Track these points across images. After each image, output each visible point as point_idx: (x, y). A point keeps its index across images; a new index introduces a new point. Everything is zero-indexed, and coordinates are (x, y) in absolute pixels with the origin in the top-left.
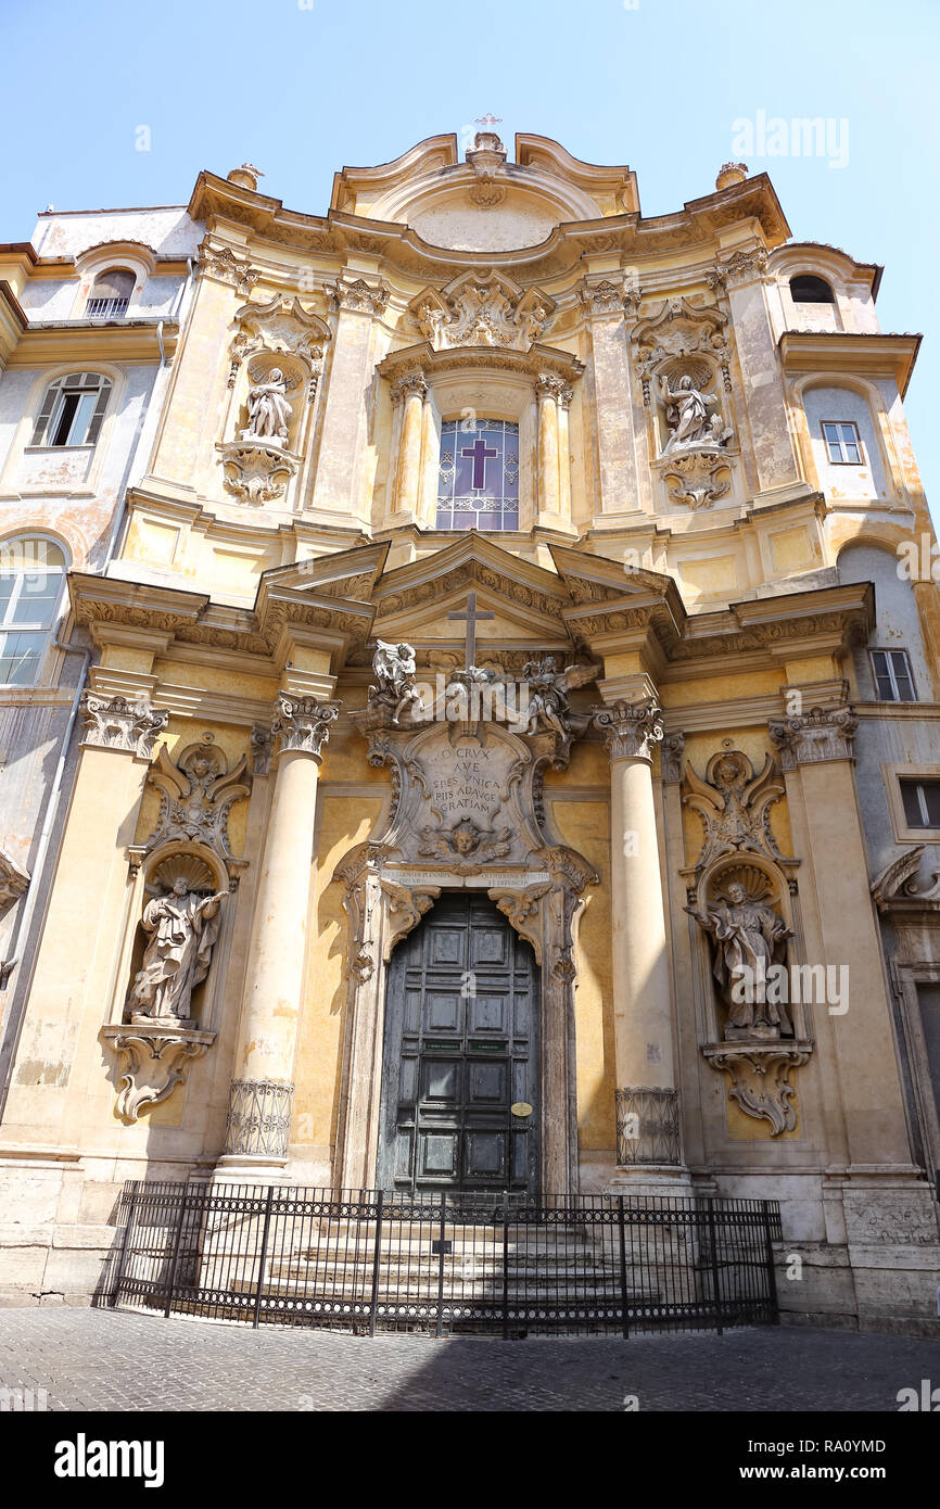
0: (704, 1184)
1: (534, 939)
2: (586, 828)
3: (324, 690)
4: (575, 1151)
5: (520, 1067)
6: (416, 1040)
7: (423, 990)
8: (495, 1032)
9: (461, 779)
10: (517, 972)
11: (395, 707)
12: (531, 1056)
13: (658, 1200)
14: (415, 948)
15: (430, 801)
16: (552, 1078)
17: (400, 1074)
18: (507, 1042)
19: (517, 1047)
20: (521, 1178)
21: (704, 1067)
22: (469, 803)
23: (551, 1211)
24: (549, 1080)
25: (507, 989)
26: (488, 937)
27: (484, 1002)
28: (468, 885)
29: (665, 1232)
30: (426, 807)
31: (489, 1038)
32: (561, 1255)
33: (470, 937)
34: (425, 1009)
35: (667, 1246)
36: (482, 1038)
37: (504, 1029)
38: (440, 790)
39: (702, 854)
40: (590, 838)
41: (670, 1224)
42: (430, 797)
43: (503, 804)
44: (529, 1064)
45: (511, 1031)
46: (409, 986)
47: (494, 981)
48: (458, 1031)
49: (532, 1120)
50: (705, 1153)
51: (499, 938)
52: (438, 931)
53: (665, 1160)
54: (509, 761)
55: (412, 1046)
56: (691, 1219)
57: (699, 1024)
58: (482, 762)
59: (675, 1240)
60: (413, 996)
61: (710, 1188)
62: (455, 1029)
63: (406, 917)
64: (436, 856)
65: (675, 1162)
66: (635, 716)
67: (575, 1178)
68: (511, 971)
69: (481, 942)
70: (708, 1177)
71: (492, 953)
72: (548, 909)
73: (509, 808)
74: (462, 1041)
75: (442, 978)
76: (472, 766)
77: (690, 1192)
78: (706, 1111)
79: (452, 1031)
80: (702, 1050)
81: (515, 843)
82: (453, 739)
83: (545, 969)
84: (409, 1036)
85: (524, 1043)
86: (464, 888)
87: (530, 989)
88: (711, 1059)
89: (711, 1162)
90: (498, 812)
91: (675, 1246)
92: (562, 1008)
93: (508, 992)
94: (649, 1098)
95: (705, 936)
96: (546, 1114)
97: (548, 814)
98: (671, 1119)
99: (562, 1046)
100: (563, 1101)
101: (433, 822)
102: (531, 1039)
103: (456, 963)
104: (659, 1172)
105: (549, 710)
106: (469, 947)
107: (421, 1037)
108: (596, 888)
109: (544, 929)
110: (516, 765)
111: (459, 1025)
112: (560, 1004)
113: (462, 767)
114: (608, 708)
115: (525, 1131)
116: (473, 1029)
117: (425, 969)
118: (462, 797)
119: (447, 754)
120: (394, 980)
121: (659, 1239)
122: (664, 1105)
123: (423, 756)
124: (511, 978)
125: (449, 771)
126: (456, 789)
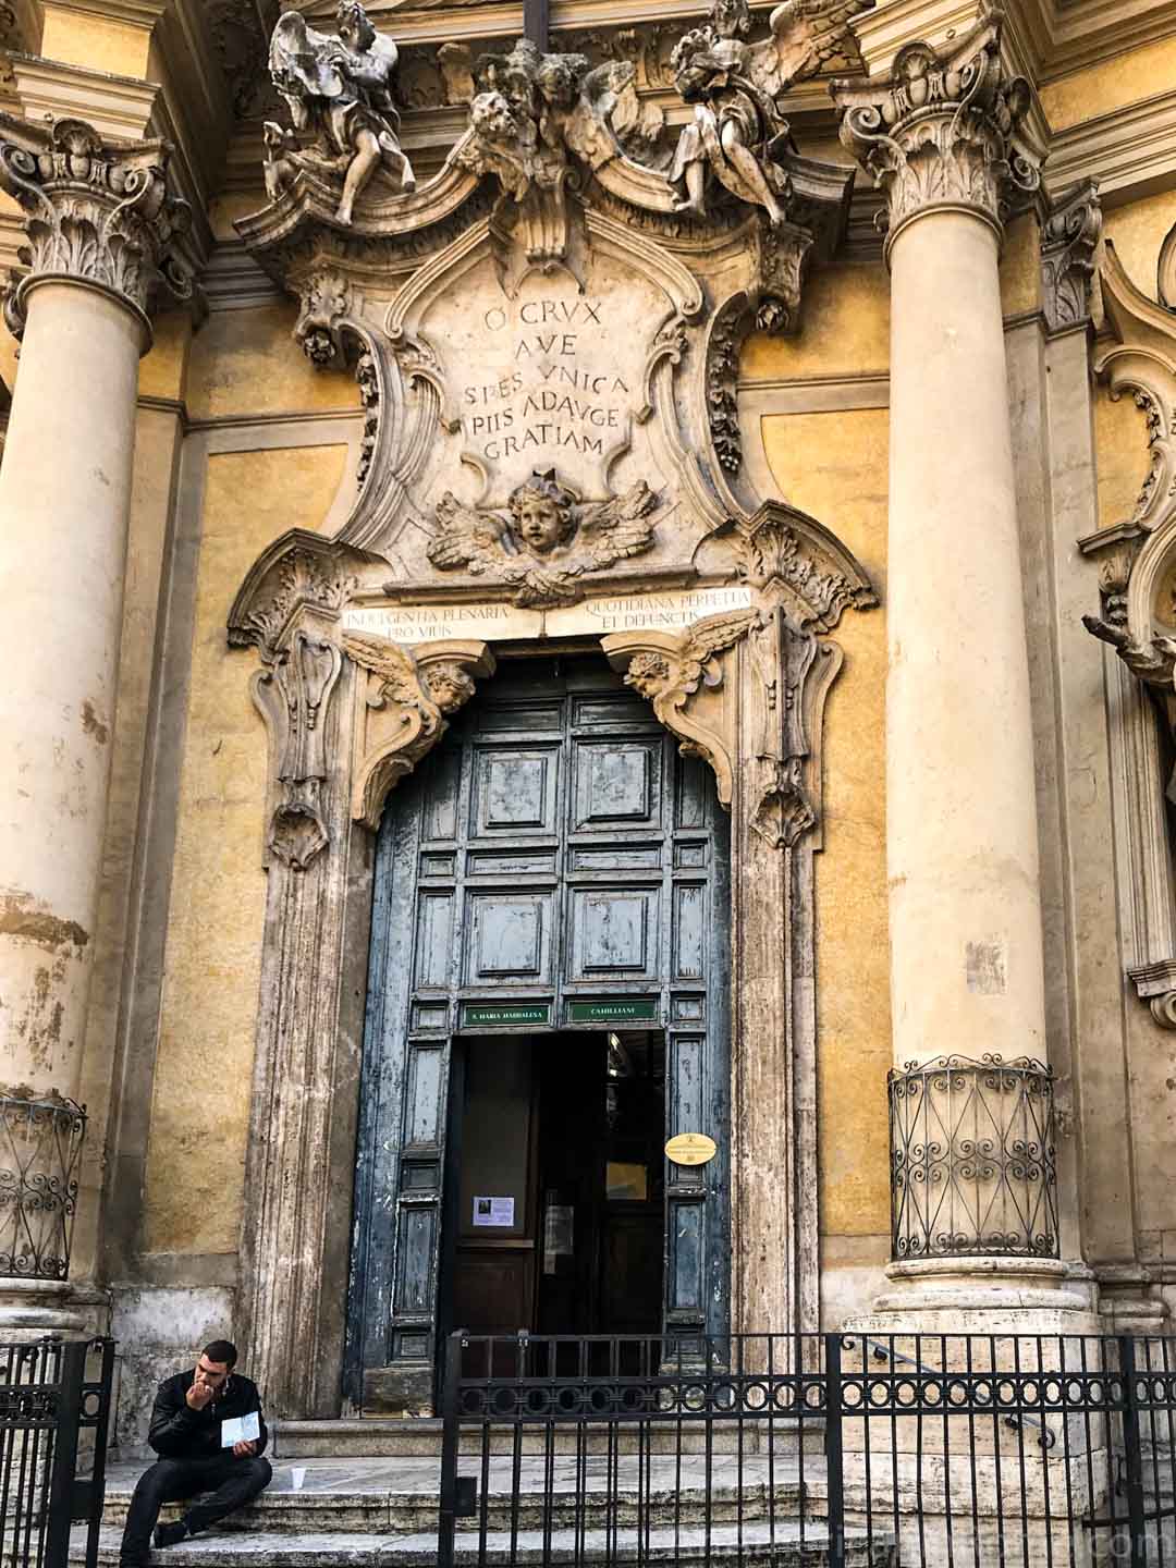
0: (1131, 1308)
1: (714, 748)
2: (845, 473)
3: (127, 118)
4: (809, 1238)
5: (687, 1052)
6: (442, 1005)
7: (460, 891)
8: (627, 976)
9: (531, 377)
10: (681, 835)
11: (338, 178)
12: (712, 1026)
13: (981, 1347)
14: (443, 798)
15: (459, 438)
16: (754, 1070)
17: (406, 1084)
18: (657, 996)
19: (682, 1008)
20: (689, 1308)
21: (1139, 1026)
22: (551, 433)
23: (756, 1380)
24: (748, 1075)
25: (654, 876)
26: (612, 759)
27: (602, 909)
28: (552, 632)
29: (1002, 1428)
30: (447, 452)
31: (612, 990)
32: (723, 1492)
33: (570, 762)
34: (464, 934)
35: (1010, 1467)
36: (597, 990)
37: (650, 966)
38: (481, 410)
39: (1144, 499)
40: (854, 500)
41: (1019, 1411)
42: (455, 428)
43: (637, 430)
44: (709, 1045)
45: (666, 970)
46: (426, 883)
47: (626, 859)
48: (543, 978)
49: (714, 1172)
50: (1137, 1231)
51: (636, 758)
52: (497, 756)
53: (1013, 1243)
54: (651, 322)
55: (433, 1019)
56: (1086, 1395)
57: (1127, 924)
58: (584, 329)
59: (1032, 1449)
60: (437, 909)
61: (1149, 1315)
62: (534, 973)
63: (403, 716)
64: (473, 566)
65: (1044, 1248)
66: (952, 89)
67: (811, 1300)
68: (666, 835)
69: (596, 772)
70: (1144, 1288)
71: (620, 796)
72: (747, 678)
73: (652, 441)
74: (550, 1000)
75: (506, 862)
76: (559, 342)
77: (1084, 1323)
78: (1144, 1132)
79: (529, 981)
80: (1132, 981)
81: (665, 524)
82: (508, 281)
83: (740, 815)
84: (425, 996)
85: (697, 996)
86: (543, 641)
87: (710, 873)
88: (1156, 1005)
89: (1153, 1255)
90: (625, 450)
91: (1033, 1467)
92: (778, 906)
93: (660, 882)
94: (970, 1081)
95: (1145, 695)
96: (742, 1154)
97: (751, 449)
98: (1033, 1137)
99: (777, 993)
100: (781, 1122)
101: (468, 488)
102: (712, 986)
103: (537, 824)
104: (993, 1273)
105: (729, 132)
106: (569, 786)
107: (454, 996)
108: (868, 616)
109: (738, 723)
110: (668, 329)
111: (545, 965)
112: (772, 895)
113: (533, 344)
114: (877, 87)
115: (696, 1200)
116: (577, 970)
117: (463, 842)
118: (535, 418)
119: (496, 317)
120: (391, 872)
121: (984, 1447)
122: (1012, 1101)
123: (436, 328)
124: (666, 852)
125: (501, 360)
126: (518, 402)
